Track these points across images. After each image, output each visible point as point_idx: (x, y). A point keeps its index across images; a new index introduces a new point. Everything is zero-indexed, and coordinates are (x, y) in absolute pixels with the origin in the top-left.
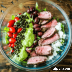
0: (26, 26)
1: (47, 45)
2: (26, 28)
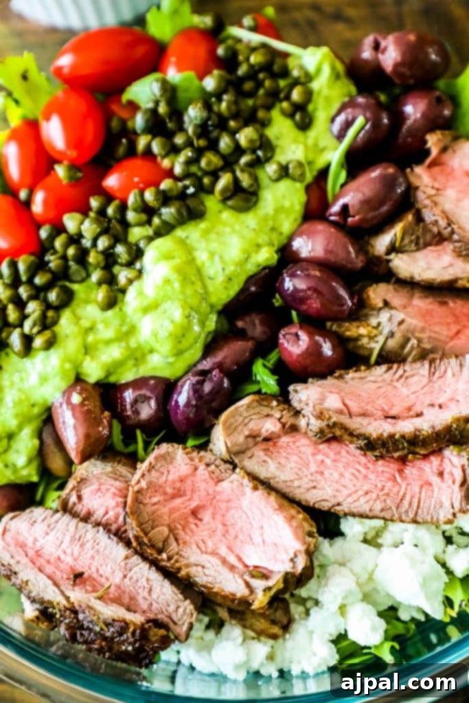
0: (225, 180)
1: (288, 500)
2: (212, 203)
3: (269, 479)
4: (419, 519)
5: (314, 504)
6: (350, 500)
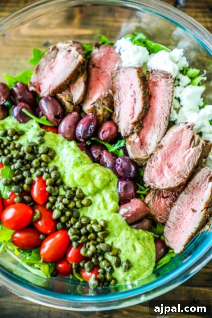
3: (157, 142)
4: (171, 90)
5: (166, 126)
6: (165, 114)
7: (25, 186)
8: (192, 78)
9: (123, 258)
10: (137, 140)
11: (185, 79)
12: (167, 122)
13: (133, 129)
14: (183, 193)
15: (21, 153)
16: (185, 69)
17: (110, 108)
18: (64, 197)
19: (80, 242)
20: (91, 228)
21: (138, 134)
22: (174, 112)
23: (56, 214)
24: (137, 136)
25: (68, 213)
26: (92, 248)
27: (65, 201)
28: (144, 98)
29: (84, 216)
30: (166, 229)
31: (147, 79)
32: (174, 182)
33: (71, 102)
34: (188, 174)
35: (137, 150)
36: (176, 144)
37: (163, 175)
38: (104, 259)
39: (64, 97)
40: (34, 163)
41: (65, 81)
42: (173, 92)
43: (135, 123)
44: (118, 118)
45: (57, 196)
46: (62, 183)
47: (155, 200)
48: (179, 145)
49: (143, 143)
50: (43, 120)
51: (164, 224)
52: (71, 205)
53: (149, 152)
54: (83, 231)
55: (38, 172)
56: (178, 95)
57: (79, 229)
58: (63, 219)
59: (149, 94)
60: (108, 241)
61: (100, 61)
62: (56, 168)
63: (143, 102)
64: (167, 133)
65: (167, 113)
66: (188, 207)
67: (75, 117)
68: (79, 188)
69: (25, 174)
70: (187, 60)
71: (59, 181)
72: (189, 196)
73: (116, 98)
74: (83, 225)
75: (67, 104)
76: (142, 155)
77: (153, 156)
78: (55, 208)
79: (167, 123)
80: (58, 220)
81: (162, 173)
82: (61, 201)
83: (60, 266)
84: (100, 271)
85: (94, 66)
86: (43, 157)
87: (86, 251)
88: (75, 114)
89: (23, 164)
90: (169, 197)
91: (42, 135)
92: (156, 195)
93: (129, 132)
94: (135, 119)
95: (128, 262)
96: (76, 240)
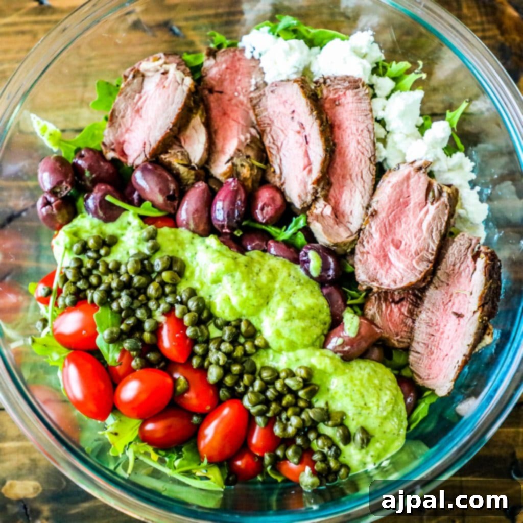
3: (363, 207)
4: (368, 108)
5: (373, 175)
6: (366, 153)
7: (147, 336)
8: (396, 79)
9: (353, 426)
10: (328, 211)
11: (384, 84)
12: (373, 167)
13: (316, 192)
14: (432, 287)
15: (124, 278)
16: (380, 65)
17: (261, 162)
18: (221, 341)
19: (270, 414)
20: (285, 385)
21: (326, 198)
22: (380, 145)
23: (213, 374)
24: (326, 203)
25: (236, 368)
26: (295, 421)
27: (226, 347)
28: (322, 133)
29: (264, 368)
30: (412, 357)
31: (319, 97)
32: (413, 271)
33: (189, 165)
34: (434, 253)
35: (332, 228)
36: (400, 203)
37: (390, 262)
38: (319, 436)
39: (173, 158)
40: (152, 290)
41: (171, 129)
42: (371, 110)
43: (318, 182)
44: (280, 178)
45: (208, 341)
46: (211, 317)
47: (382, 311)
48: (406, 204)
49: (338, 214)
50: (147, 209)
51: (407, 350)
52: (239, 352)
53: (354, 227)
54: (270, 393)
55: (163, 306)
56: (380, 115)
57: (263, 391)
58: (228, 380)
59: (330, 122)
60: (320, 403)
61: (221, 81)
62: (193, 293)
63: (323, 139)
64: (378, 186)
65: (370, 151)
66: (445, 310)
67: (203, 191)
68: (244, 318)
69: (140, 313)
70: (381, 48)
71: (205, 314)
72: (443, 292)
73: (270, 142)
74: (267, 384)
75: (183, 170)
76: (343, 236)
77: (363, 233)
78: (211, 363)
79: (373, 169)
80: (220, 384)
81: (387, 260)
82: (218, 349)
83: (239, 463)
84: (316, 457)
85: (211, 91)
86: (166, 276)
87: (285, 429)
88: (201, 185)
89: (133, 297)
90: (405, 300)
91: (153, 237)
92: (382, 302)
93: (309, 199)
94: (316, 173)
95: (364, 430)
96: (262, 413)
